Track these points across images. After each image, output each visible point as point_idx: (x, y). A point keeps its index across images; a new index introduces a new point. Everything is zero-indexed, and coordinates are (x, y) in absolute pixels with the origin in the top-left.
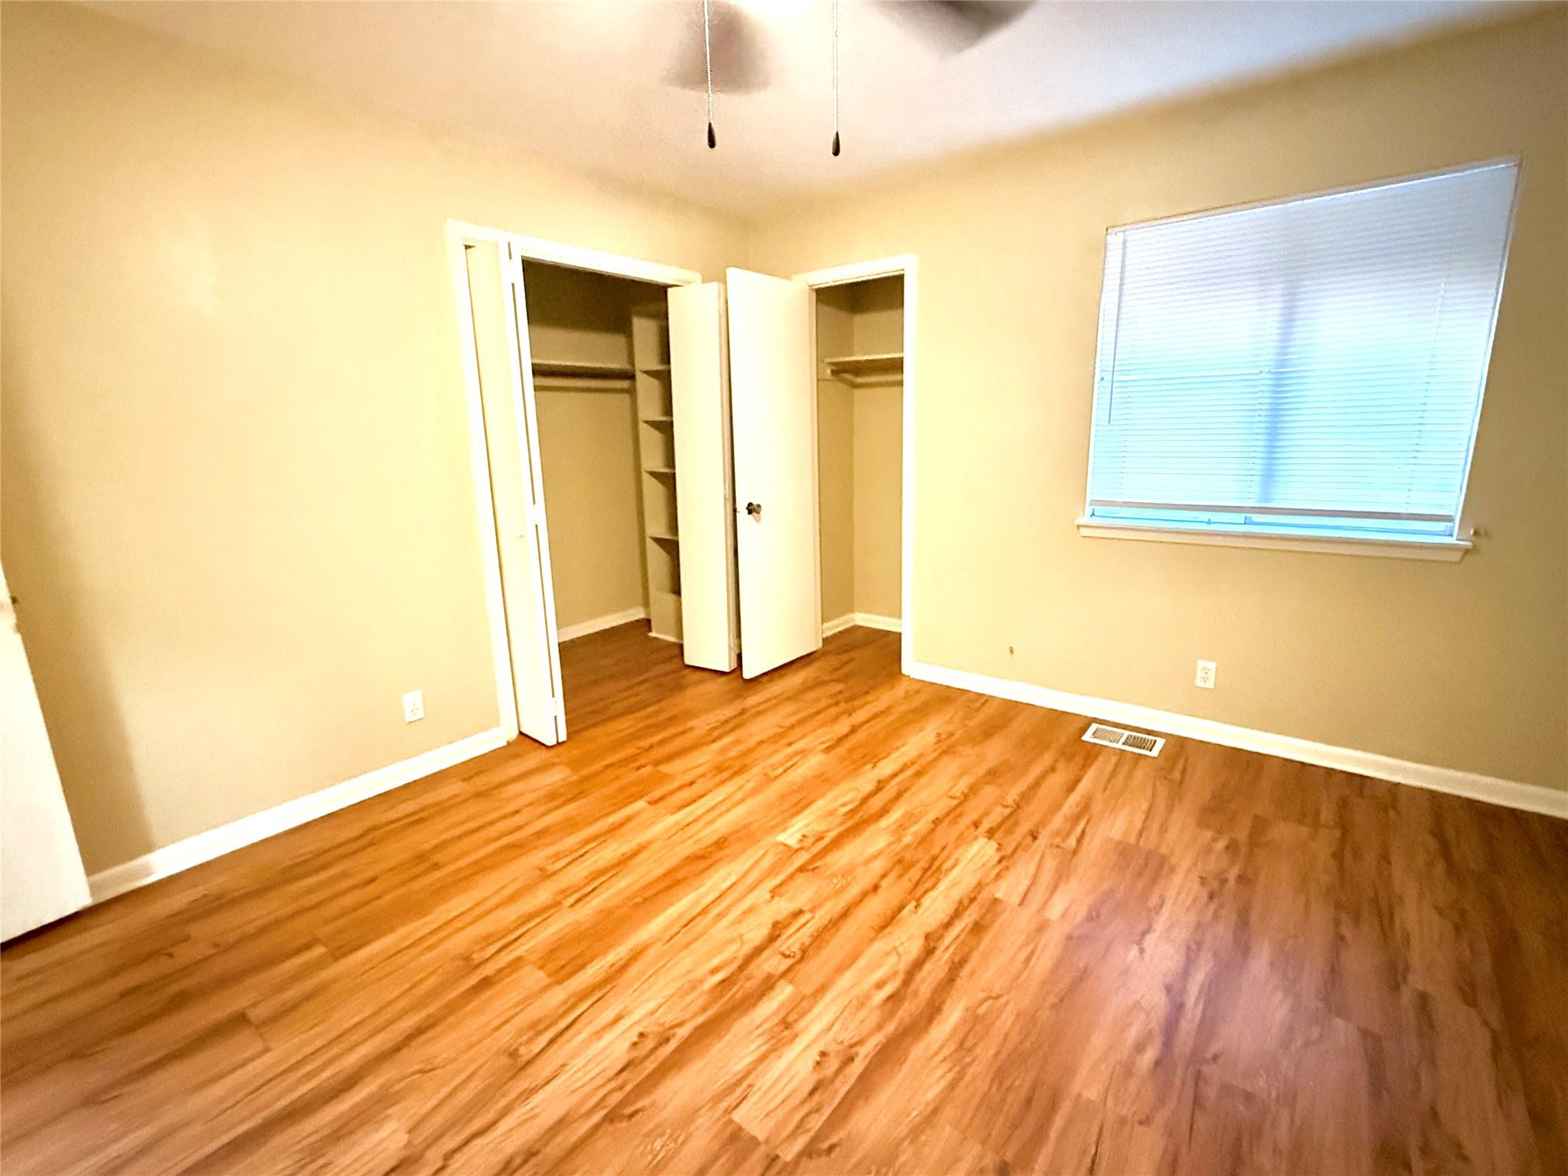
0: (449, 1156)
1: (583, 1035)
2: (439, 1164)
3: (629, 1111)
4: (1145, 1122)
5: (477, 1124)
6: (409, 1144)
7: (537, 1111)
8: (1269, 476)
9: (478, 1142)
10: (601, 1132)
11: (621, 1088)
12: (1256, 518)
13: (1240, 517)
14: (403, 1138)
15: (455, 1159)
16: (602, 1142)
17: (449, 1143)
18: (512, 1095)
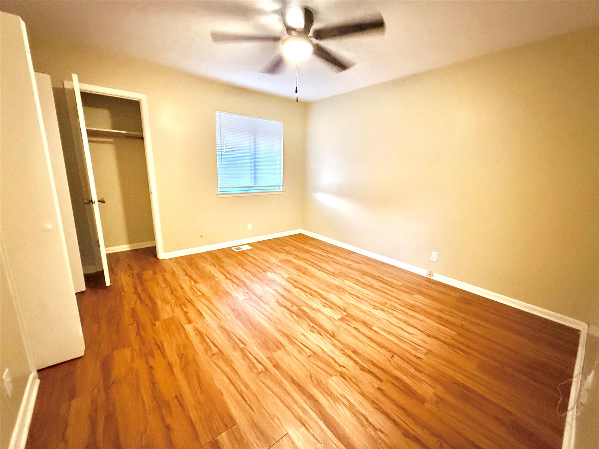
0: (340, 366)
1: (307, 341)
2: (342, 367)
3: (332, 334)
4: (343, 281)
5: (332, 361)
6: (336, 375)
7: (330, 350)
8: (255, 179)
9: (337, 360)
10: (337, 339)
11: (326, 335)
12: (252, 189)
13: (248, 189)
14: (334, 378)
15: (341, 364)
16: (340, 338)
17: (336, 366)
18: (324, 355)
